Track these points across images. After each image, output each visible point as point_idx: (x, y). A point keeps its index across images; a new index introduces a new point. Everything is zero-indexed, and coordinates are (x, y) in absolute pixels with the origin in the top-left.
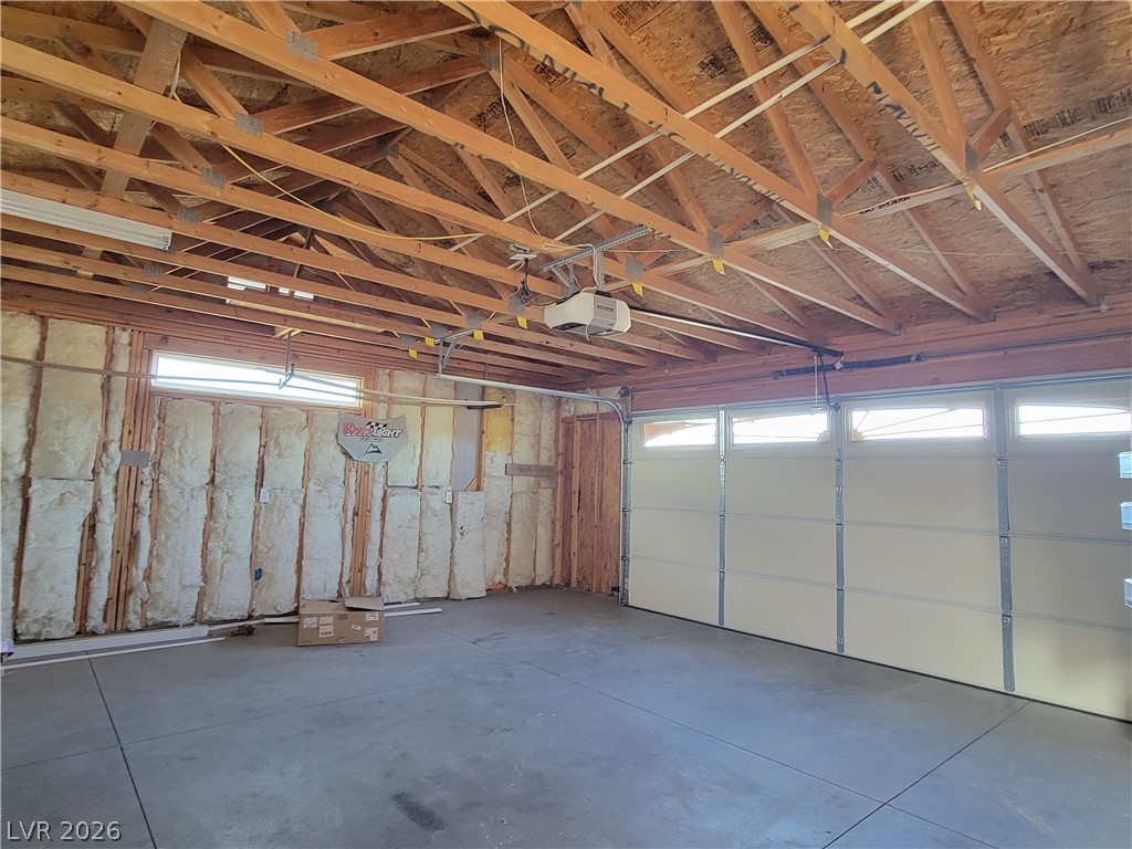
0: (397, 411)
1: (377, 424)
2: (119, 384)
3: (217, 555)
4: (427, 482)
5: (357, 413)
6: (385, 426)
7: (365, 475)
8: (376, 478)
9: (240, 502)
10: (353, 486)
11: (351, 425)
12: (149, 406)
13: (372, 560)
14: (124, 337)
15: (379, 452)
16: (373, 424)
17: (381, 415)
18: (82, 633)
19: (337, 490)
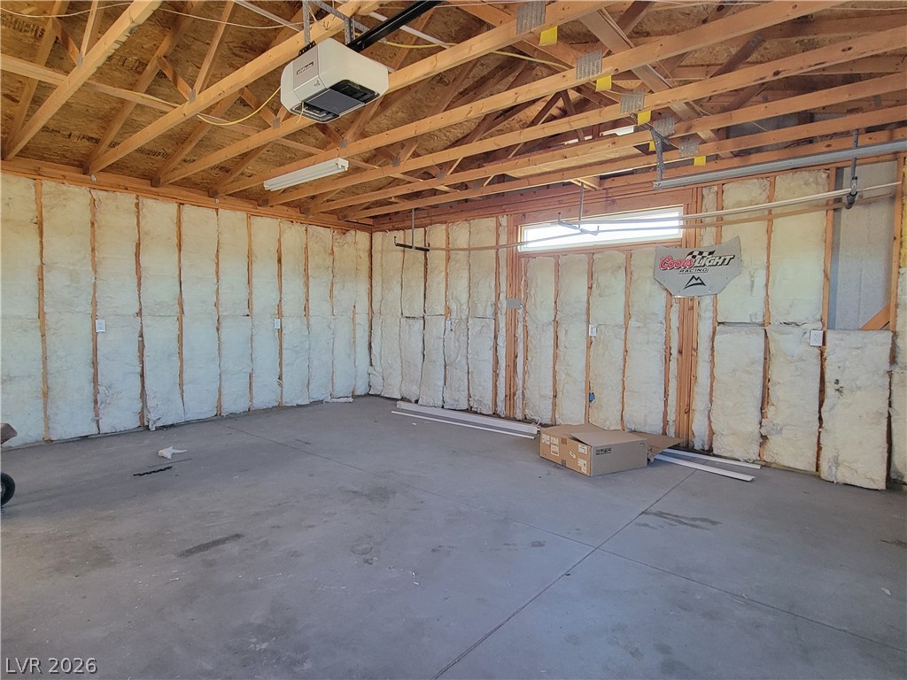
0: (728, 233)
1: (701, 253)
2: (503, 253)
3: (561, 376)
4: (777, 318)
5: (678, 244)
6: (711, 253)
7: (689, 310)
8: (702, 314)
9: (574, 336)
10: (675, 323)
11: (668, 259)
12: (517, 265)
13: (699, 403)
14: (504, 220)
15: (702, 284)
16: (696, 253)
17: (707, 240)
18: (495, 415)
19: (657, 327)
